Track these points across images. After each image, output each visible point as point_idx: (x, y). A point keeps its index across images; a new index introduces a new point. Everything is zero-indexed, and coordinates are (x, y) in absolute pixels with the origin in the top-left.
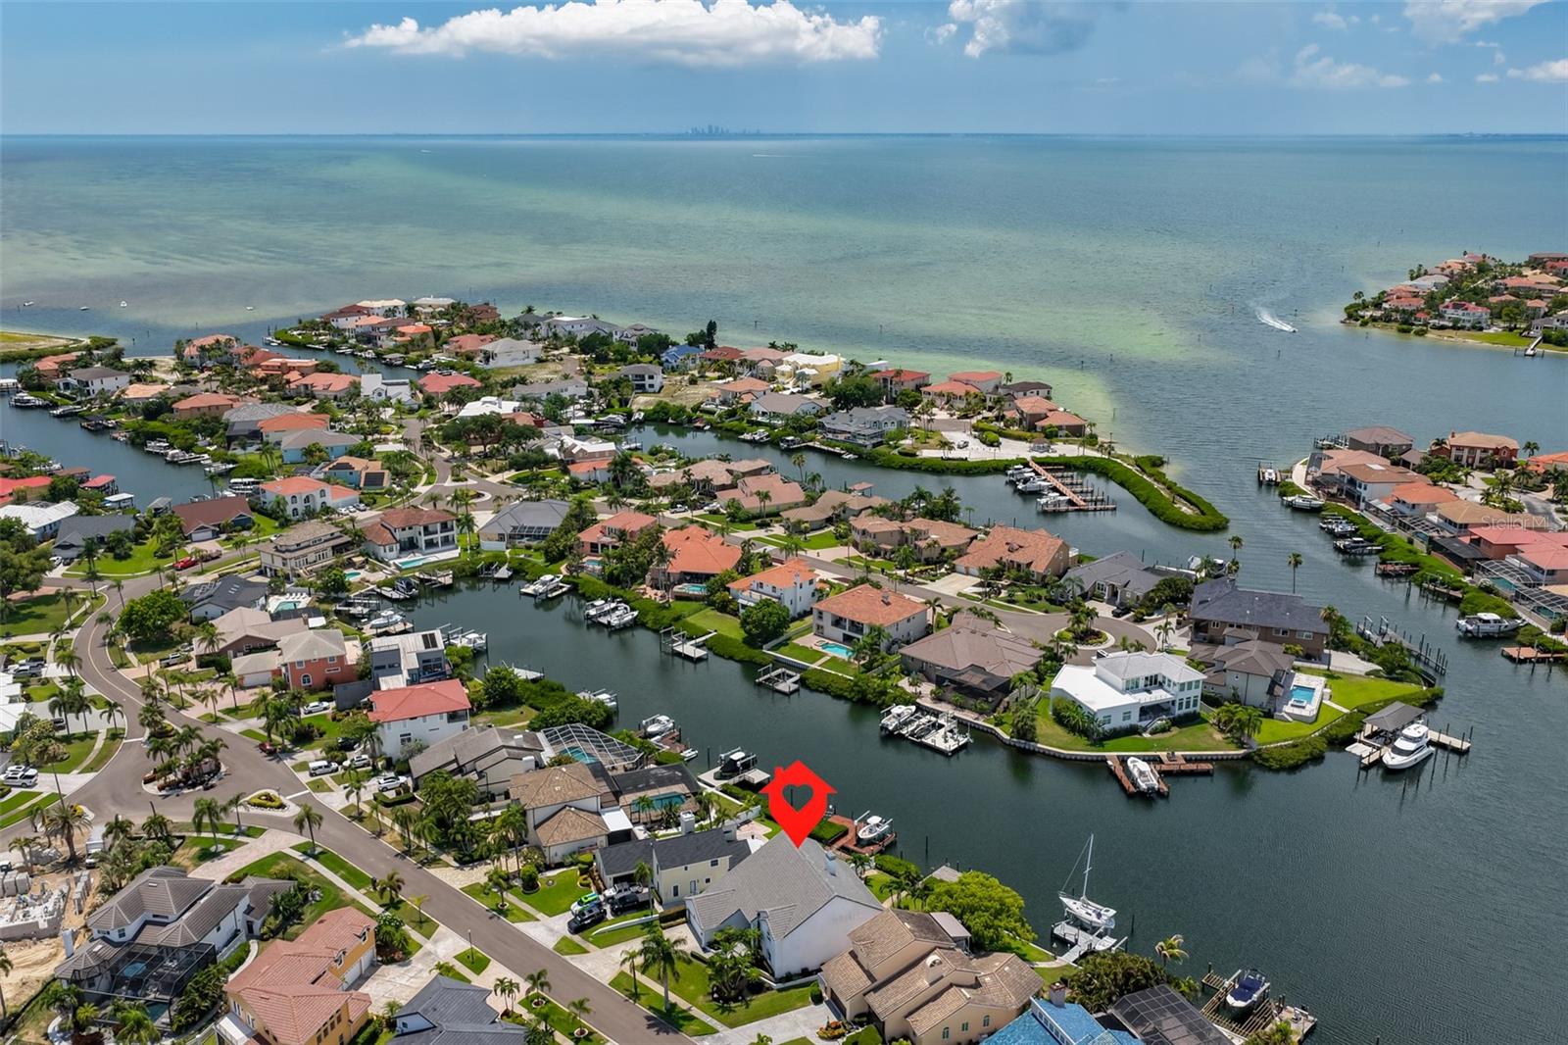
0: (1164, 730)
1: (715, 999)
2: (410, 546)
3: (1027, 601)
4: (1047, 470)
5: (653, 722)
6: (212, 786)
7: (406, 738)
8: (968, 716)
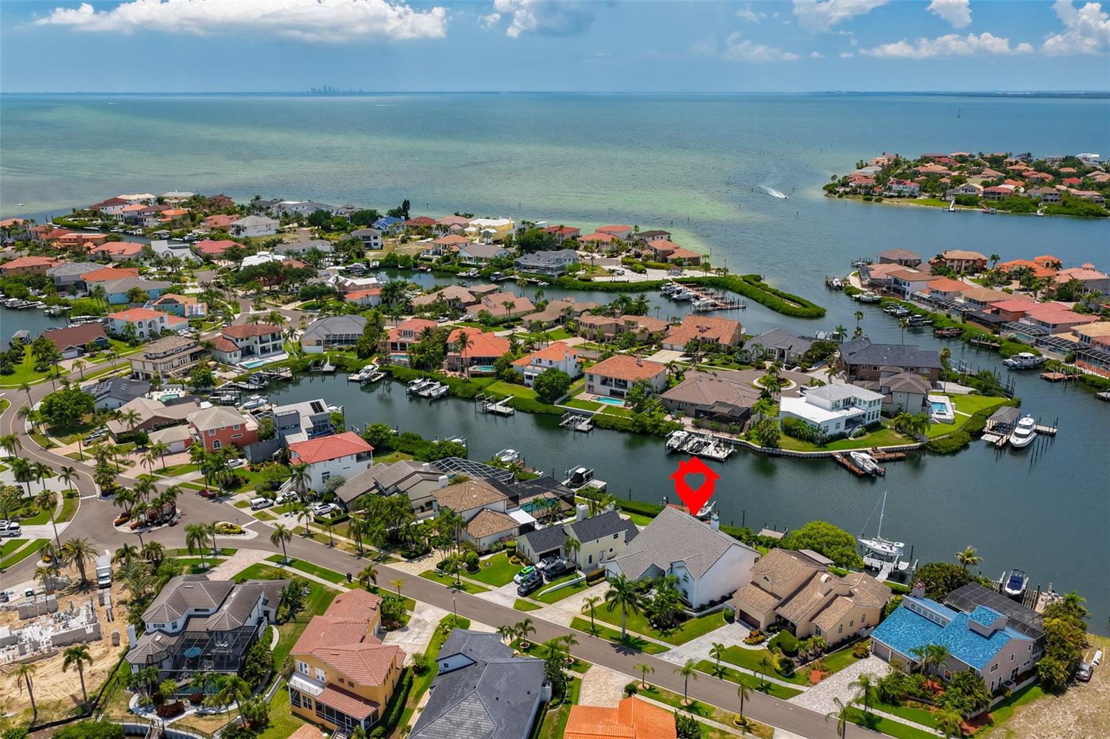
0: (861, 435)
1: (655, 628)
2: (248, 352)
3: (723, 364)
4: (687, 286)
5: (504, 454)
6: (176, 523)
7: (326, 476)
8: (726, 436)
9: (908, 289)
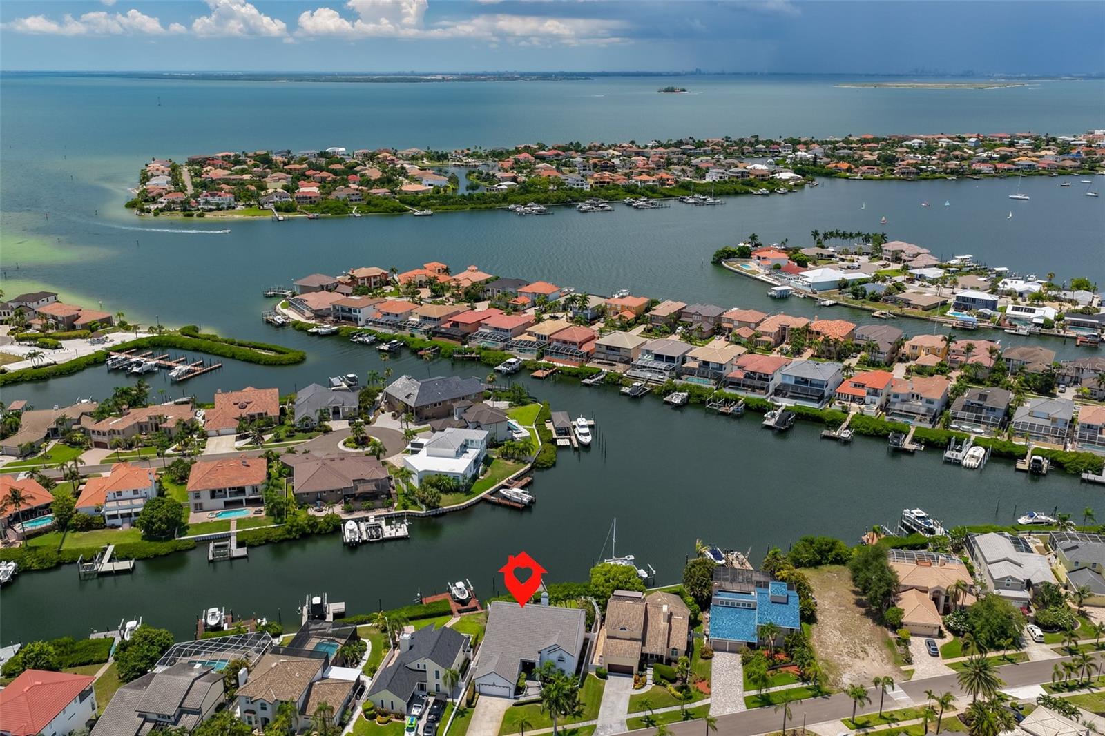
0: (485, 471)
1: (566, 714)
8: (383, 512)
9: (359, 315)
